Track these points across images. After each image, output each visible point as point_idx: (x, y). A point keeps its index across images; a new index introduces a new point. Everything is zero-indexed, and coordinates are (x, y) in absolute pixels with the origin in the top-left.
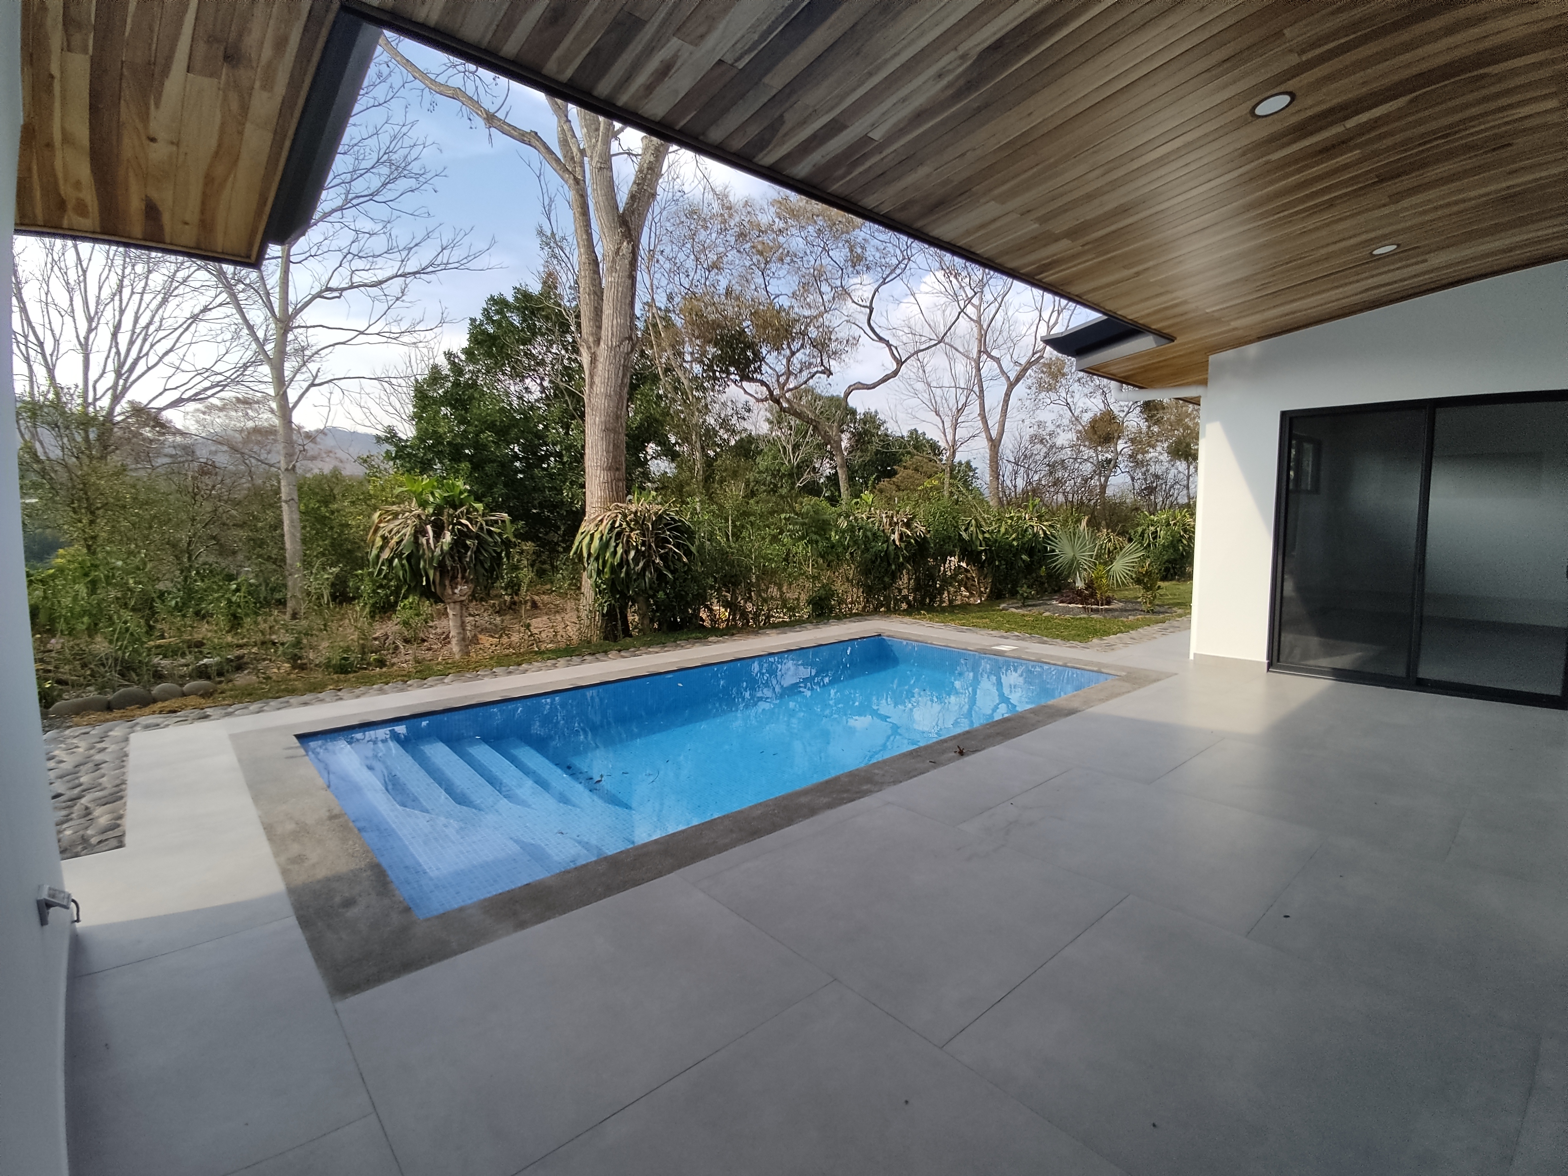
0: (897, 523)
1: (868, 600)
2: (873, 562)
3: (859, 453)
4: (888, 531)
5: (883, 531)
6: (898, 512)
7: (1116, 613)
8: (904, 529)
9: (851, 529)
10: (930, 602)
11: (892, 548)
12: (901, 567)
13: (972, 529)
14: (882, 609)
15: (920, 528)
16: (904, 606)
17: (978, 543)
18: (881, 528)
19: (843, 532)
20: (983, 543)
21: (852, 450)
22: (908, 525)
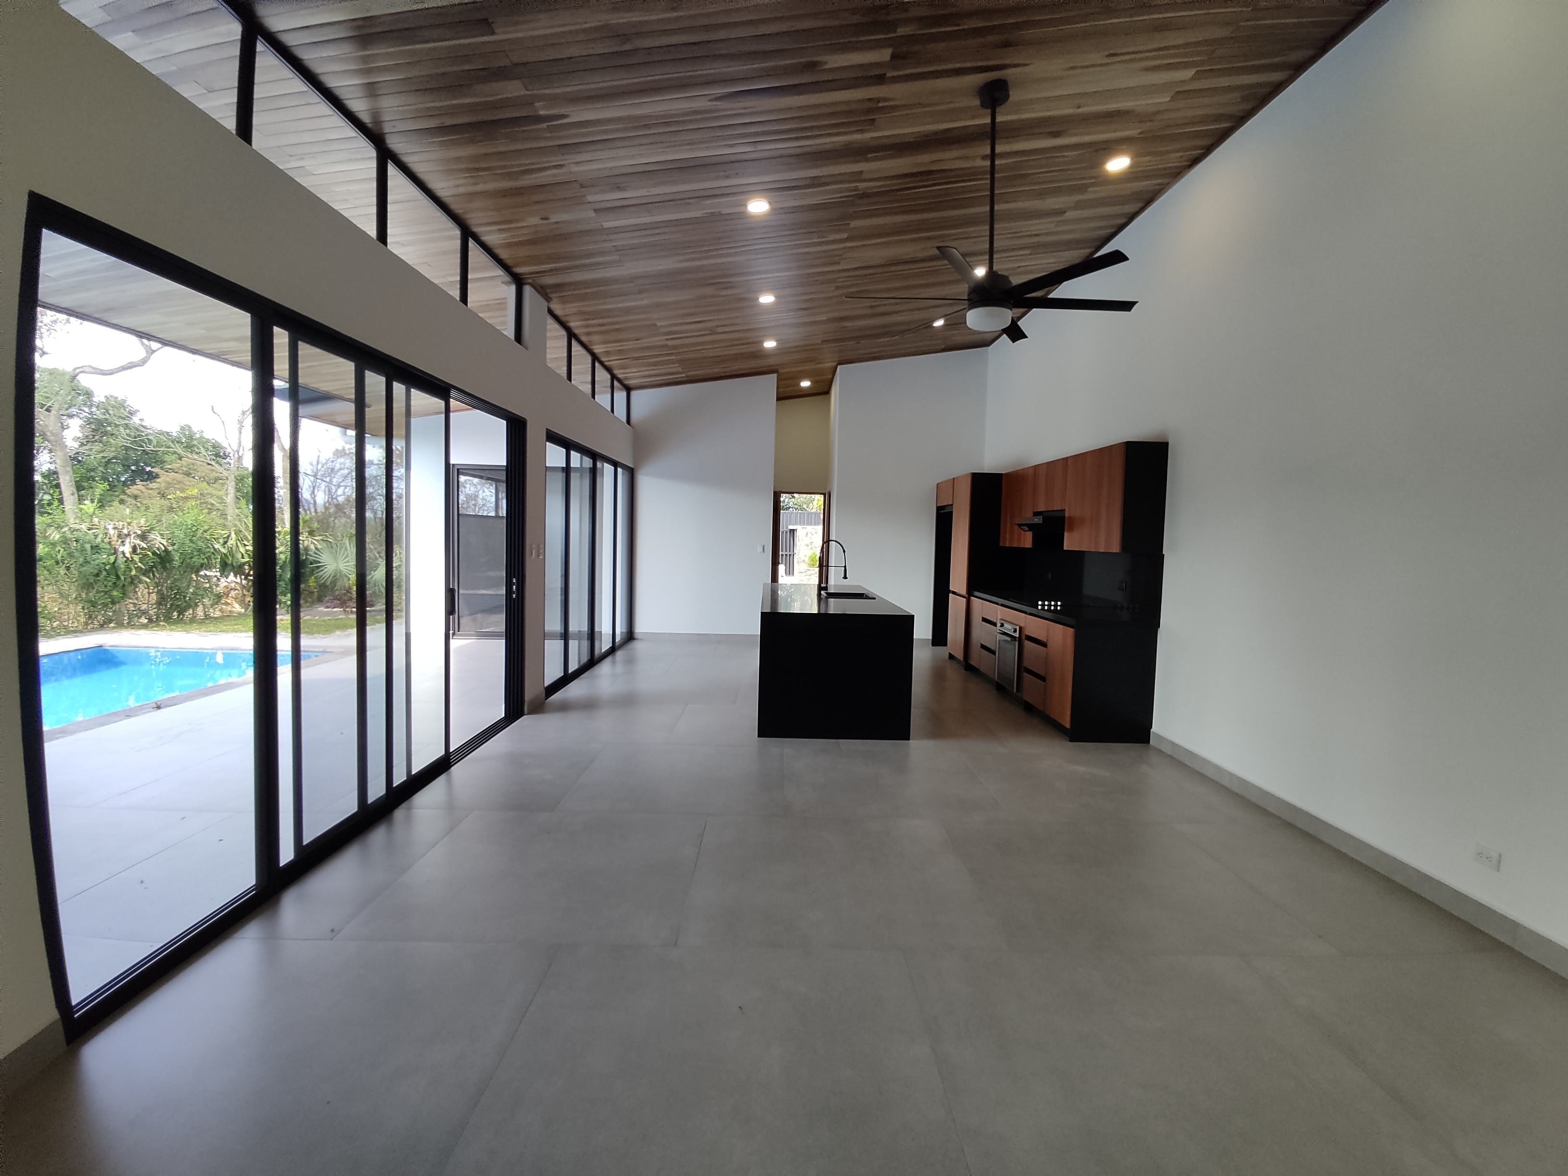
0: (129, 535)
1: (90, 617)
2: (97, 575)
3: (97, 447)
4: (116, 543)
5: (110, 543)
6: (129, 524)
7: (374, 613)
8: (138, 542)
9: (65, 541)
10: (179, 616)
11: (121, 560)
12: (134, 581)
13: (231, 542)
14: (112, 625)
15: (159, 541)
16: (144, 620)
17: (240, 556)
18: (107, 540)
19: (54, 544)
20: (246, 555)
21: (86, 441)
22: (143, 537)
